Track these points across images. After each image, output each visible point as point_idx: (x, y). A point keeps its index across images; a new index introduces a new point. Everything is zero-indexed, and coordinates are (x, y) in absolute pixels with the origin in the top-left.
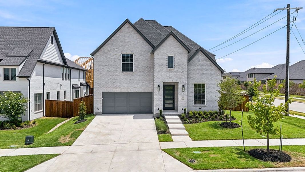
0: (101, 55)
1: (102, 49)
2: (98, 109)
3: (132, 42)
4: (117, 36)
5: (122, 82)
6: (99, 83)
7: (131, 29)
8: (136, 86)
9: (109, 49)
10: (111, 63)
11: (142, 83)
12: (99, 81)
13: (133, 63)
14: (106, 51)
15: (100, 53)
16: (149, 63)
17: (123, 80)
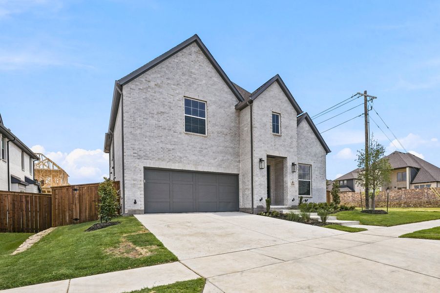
0: (140, 89)
1: (142, 78)
2: (135, 203)
3: (204, 82)
4: (175, 60)
5: (185, 150)
6: (136, 147)
7: (202, 57)
8: (213, 161)
9: (159, 82)
10: (162, 110)
11: (221, 158)
12: (136, 143)
13: (205, 119)
14: (152, 84)
15: (137, 85)
16: (233, 124)
17: (187, 148)
